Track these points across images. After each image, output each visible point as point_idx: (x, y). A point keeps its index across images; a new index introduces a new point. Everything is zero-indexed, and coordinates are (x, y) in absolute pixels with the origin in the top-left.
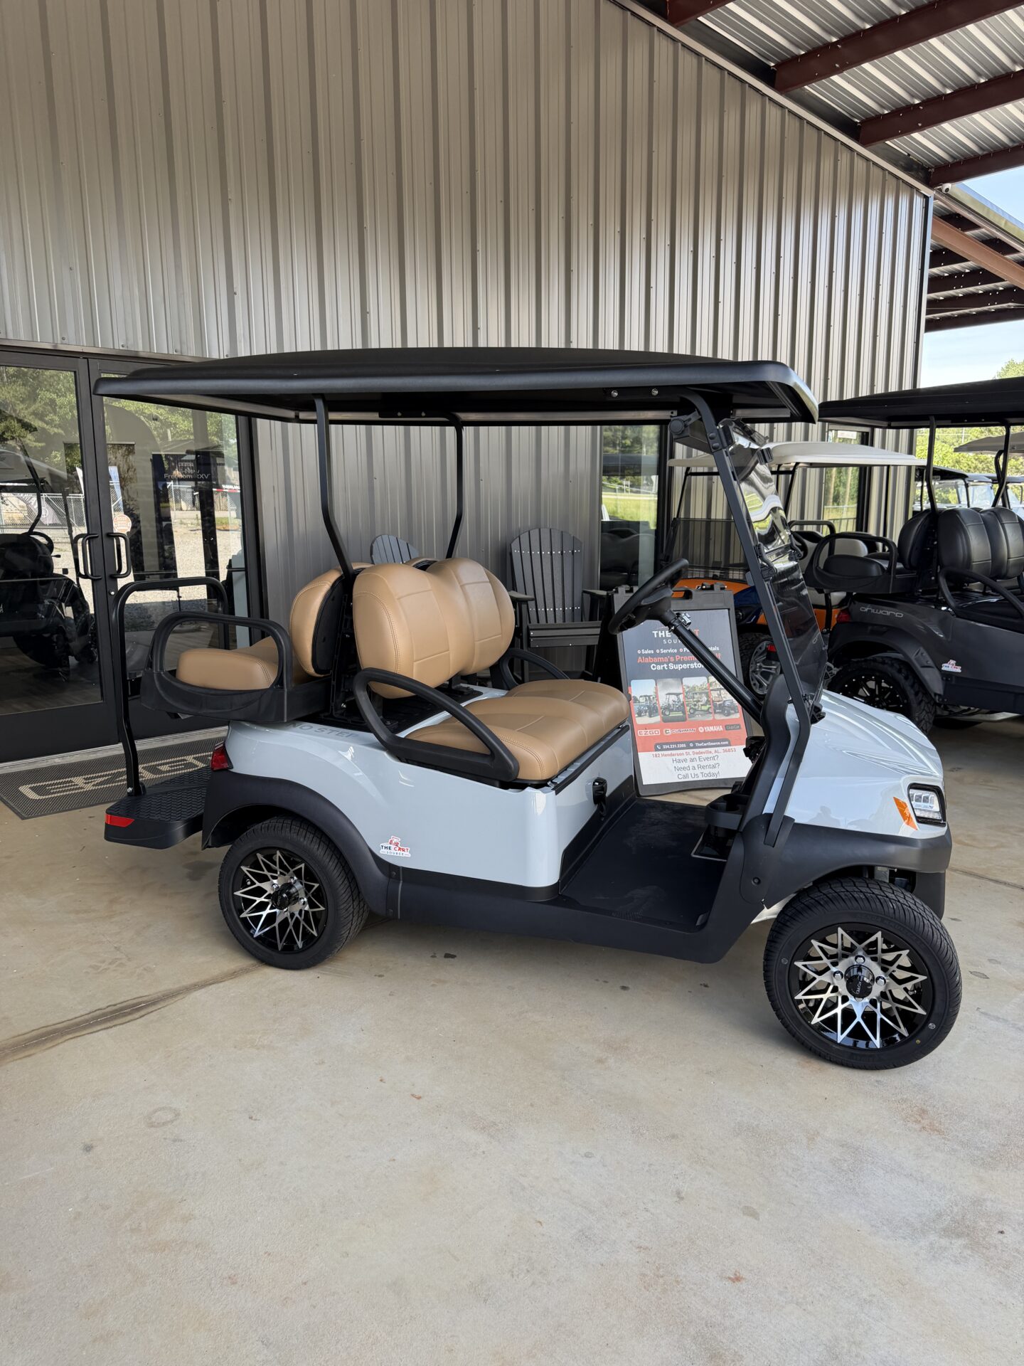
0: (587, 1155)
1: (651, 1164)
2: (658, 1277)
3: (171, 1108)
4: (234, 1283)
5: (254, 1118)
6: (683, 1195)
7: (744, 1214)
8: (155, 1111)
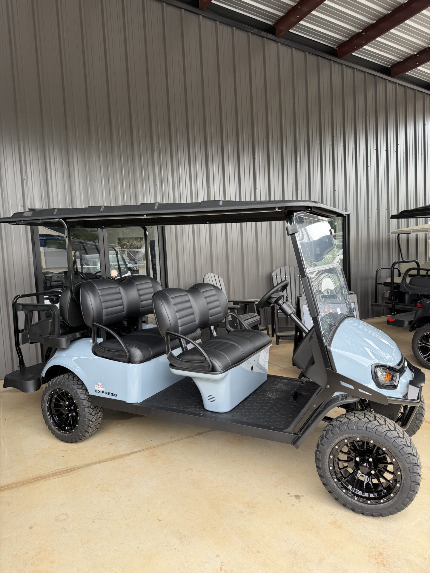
0: (218, 556)
3: (66, 514)
5: (94, 522)
8: (60, 515)
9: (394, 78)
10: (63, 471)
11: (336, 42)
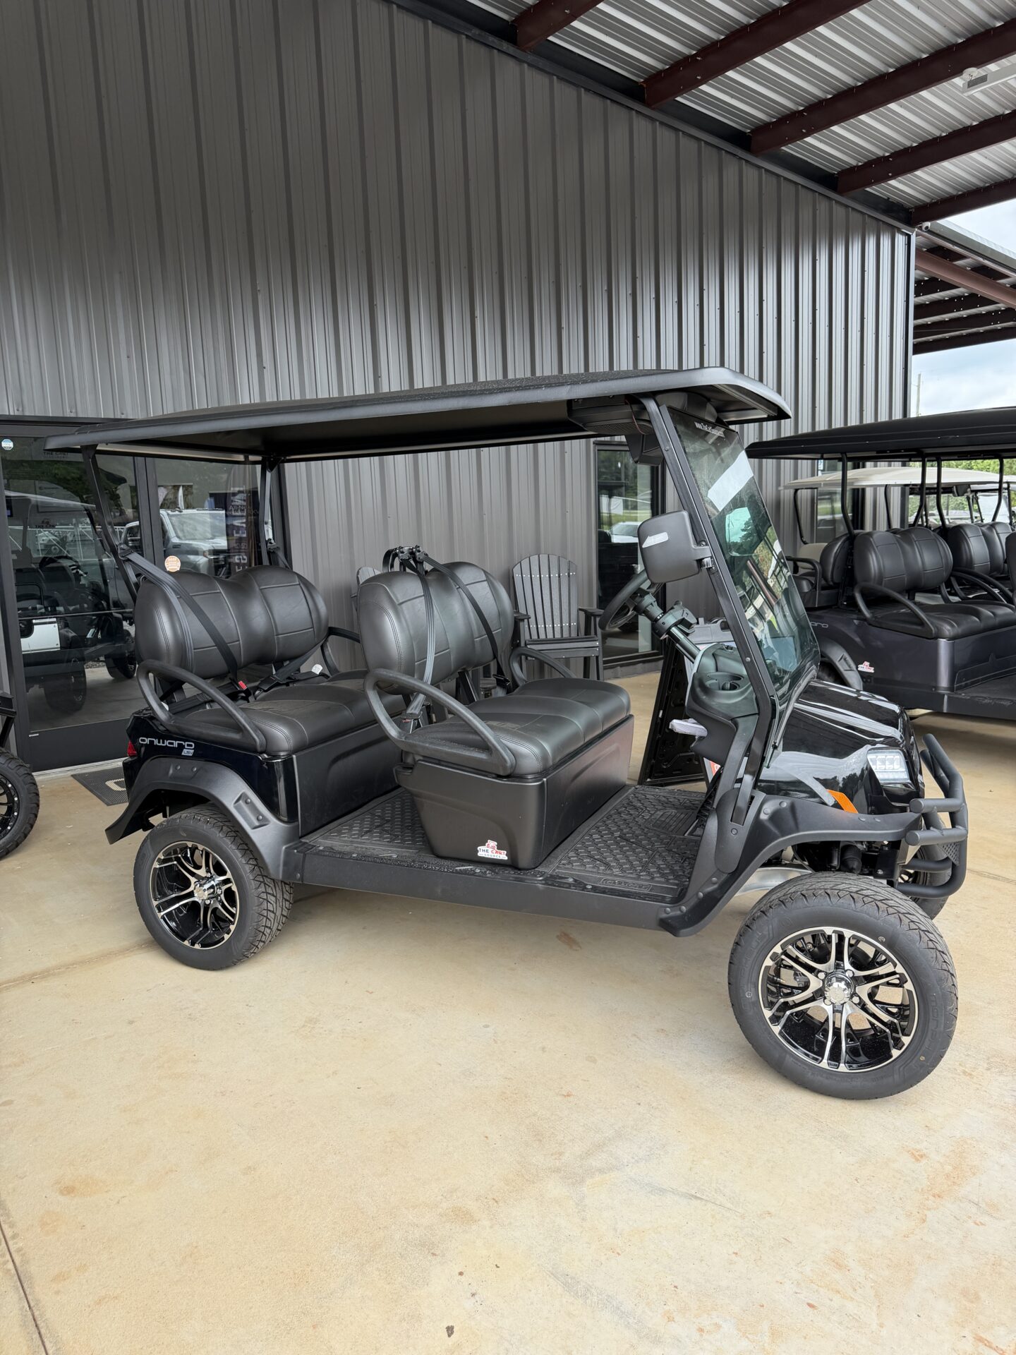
1: (529, 1032)
2: (513, 1094)
6: (547, 1049)
9: (756, 156)
11: (643, 71)
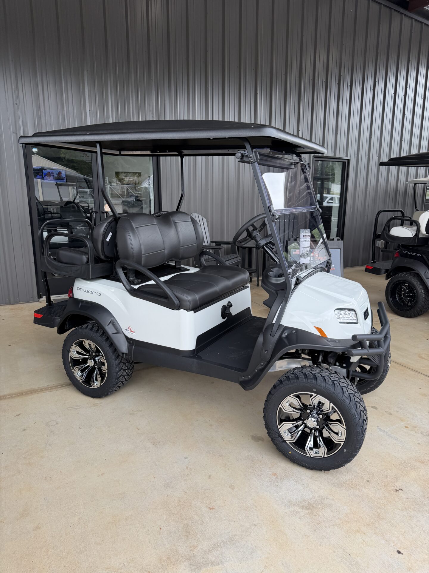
0: (186, 458)
1: (206, 465)
2: (184, 503)
3: (56, 421)
4: (46, 479)
5: (81, 428)
6: (211, 477)
7: (229, 487)
8: (51, 421)
9: (411, 12)
10: (54, 386)
